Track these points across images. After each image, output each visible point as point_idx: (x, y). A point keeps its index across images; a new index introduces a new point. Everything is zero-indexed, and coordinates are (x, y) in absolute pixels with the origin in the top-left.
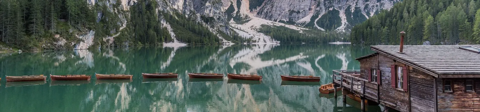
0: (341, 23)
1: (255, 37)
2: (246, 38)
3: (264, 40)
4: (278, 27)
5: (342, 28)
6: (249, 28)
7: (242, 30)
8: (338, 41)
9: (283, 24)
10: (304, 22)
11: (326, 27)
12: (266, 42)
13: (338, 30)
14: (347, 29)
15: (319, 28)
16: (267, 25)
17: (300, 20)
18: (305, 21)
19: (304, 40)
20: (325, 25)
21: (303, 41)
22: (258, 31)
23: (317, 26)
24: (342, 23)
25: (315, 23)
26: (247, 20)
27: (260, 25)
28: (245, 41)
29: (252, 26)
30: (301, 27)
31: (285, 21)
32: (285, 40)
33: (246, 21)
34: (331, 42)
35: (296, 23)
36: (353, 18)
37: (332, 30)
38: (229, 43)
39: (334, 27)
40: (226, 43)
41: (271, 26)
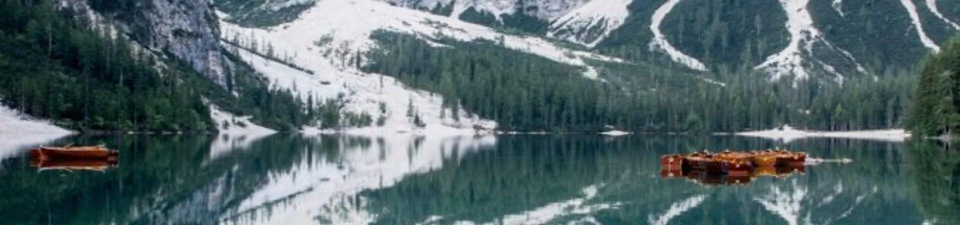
0: (787, 34)
1: (354, 98)
2: (310, 101)
3: (410, 114)
4: (462, 45)
5: (791, 58)
6: (310, 49)
7: (282, 58)
8: (787, 121)
9: (489, 34)
10: (594, 23)
11: (710, 50)
12: (423, 126)
13: (770, 65)
14: (816, 64)
15: (676, 55)
16: (405, 37)
17: (572, 13)
18: (602, 20)
19: (620, 119)
20: (708, 42)
21: (615, 123)
22: (362, 64)
23: (667, 47)
24: (791, 30)
25: (655, 27)
26: (292, 6)
27: (369, 34)
28: (308, 120)
29: (326, 40)
30: (584, 49)
31: (497, 13)
32: (520, 113)
33: (283, 10)
34: (753, 130)
35: (555, 25)
36: (843, 11)
37: (744, 67)
38: (242, 125)
39: (754, 51)
40: (226, 125)
41: (429, 42)
